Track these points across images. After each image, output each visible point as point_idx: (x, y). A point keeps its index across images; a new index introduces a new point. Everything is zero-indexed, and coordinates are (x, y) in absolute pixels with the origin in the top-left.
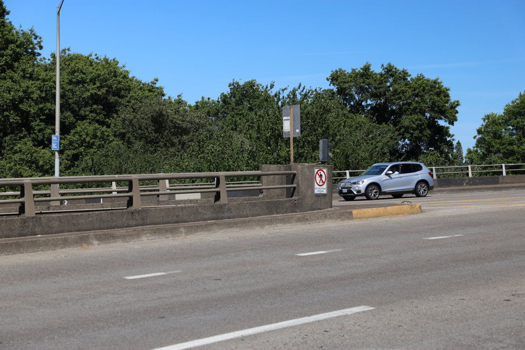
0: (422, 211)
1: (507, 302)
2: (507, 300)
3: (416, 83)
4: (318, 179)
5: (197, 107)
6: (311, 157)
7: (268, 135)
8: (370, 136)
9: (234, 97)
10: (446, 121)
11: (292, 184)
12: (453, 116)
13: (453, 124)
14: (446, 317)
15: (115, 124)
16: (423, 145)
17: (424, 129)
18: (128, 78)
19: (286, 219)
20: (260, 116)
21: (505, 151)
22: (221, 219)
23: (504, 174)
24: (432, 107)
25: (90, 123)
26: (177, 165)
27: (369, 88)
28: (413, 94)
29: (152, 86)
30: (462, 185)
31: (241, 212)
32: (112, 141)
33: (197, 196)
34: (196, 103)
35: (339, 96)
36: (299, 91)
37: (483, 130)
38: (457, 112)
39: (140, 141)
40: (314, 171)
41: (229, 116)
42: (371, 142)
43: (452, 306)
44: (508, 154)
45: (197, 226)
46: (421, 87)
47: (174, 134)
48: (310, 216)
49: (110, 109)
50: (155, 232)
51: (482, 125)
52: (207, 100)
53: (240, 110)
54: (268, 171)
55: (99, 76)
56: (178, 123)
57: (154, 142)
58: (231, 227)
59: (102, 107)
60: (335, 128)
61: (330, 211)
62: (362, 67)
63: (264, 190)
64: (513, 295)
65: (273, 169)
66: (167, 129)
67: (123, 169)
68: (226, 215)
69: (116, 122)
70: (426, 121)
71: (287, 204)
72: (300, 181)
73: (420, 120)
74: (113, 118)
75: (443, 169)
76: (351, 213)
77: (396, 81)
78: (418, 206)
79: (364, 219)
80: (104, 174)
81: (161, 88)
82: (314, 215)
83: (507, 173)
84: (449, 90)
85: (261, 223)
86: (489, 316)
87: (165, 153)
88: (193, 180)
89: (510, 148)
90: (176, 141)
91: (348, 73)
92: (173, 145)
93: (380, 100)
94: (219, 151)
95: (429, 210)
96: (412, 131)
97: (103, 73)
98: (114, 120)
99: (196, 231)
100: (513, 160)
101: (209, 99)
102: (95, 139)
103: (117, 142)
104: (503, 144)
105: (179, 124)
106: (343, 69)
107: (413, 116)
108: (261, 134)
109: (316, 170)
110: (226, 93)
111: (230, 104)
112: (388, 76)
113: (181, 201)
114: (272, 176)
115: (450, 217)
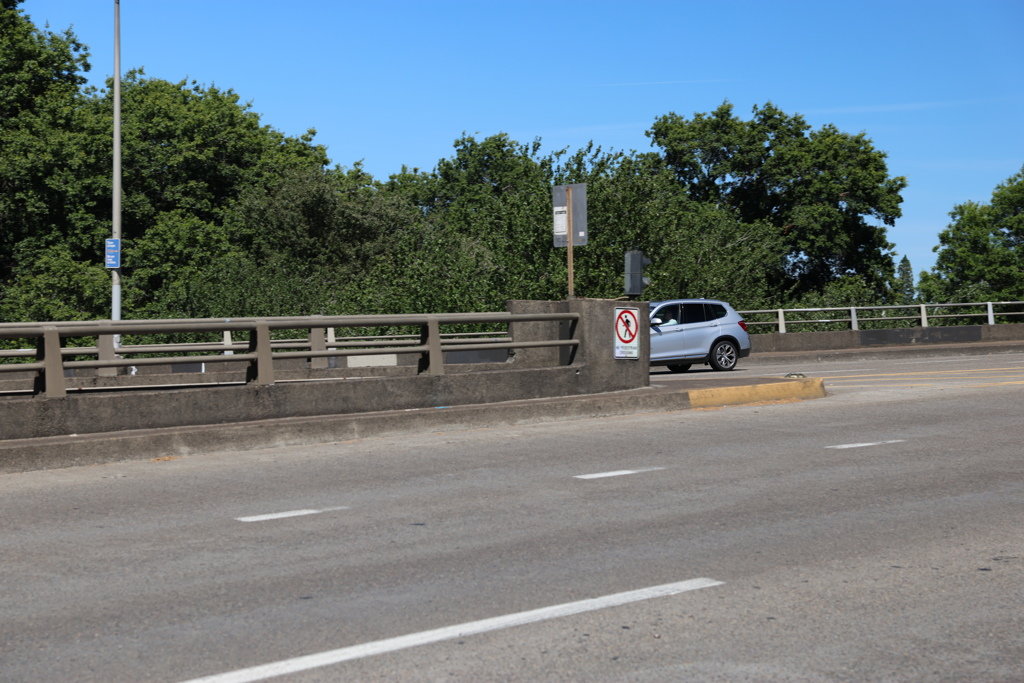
0: (826, 394)
1: (984, 572)
2: (985, 569)
3: (820, 142)
4: (621, 328)
5: (392, 186)
6: (613, 285)
7: (529, 242)
8: (729, 245)
9: (466, 167)
10: (879, 218)
11: (571, 338)
12: (893, 207)
13: (892, 223)
14: (863, 601)
15: (232, 218)
16: (834, 264)
17: (836, 232)
18: (256, 128)
19: (559, 407)
20: (513, 205)
21: (995, 276)
22: (431, 406)
23: (991, 321)
24: (851, 189)
25: (183, 216)
26: (352, 300)
27: (729, 151)
28: (814, 165)
29: (303, 144)
30: (908, 342)
31: (470, 393)
32: (226, 252)
33: (390, 361)
34: (391, 178)
35: (669, 166)
36: (589, 156)
37: (951, 235)
38: (901, 200)
39: (281, 252)
40: (613, 314)
41: (455, 203)
42: (730, 257)
43: (876, 580)
44: (1001, 283)
45: (384, 418)
46: (829, 150)
47: (346, 239)
48: (606, 401)
49: (222, 189)
50: (300, 430)
51: (950, 226)
52: (413, 173)
53: (477, 193)
54: (524, 312)
55: (200, 123)
56: (354, 218)
57: (307, 254)
58: (450, 422)
59: (206, 185)
60: (661, 229)
61: (644, 392)
62: (715, 110)
63: (515, 351)
64: (996, 559)
65: (534, 308)
66: (333, 229)
67: (247, 305)
68: (441, 397)
69: (233, 213)
70: (841, 218)
71: (561, 379)
72: (587, 334)
73: (829, 215)
74: (228, 207)
75: (871, 310)
76: (686, 396)
77: (783, 138)
78: (818, 381)
79: (712, 409)
80: (209, 316)
81: (321, 149)
82: (614, 400)
83: (998, 320)
84: (884, 156)
85: (509, 415)
86: (947, 600)
87: (329, 275)
88: (382, 329)
89: (1004, 270)
90: (350, 252)
91: (687, 122)
92: (345, 259)
93: (749, 174)
94: (432, 273)
95: (841, 392)
96: (812, 237)
97: (208, 118)
98: (229, 211)
99: (382, 429)
100: (1010, 293)
101: (416, 170)
102: (194, 246)
103: (235, 253)
104: (991, 263)
105: (357, 220)
106: (678, 113)
107: (815, 207)
108: (516, 240)
109: (618, 312)
110: (448, 159)
111: (457, 180)
112: (767, 128)
113: (355, 369)
114: (532, 323)
115: (879, 404)
